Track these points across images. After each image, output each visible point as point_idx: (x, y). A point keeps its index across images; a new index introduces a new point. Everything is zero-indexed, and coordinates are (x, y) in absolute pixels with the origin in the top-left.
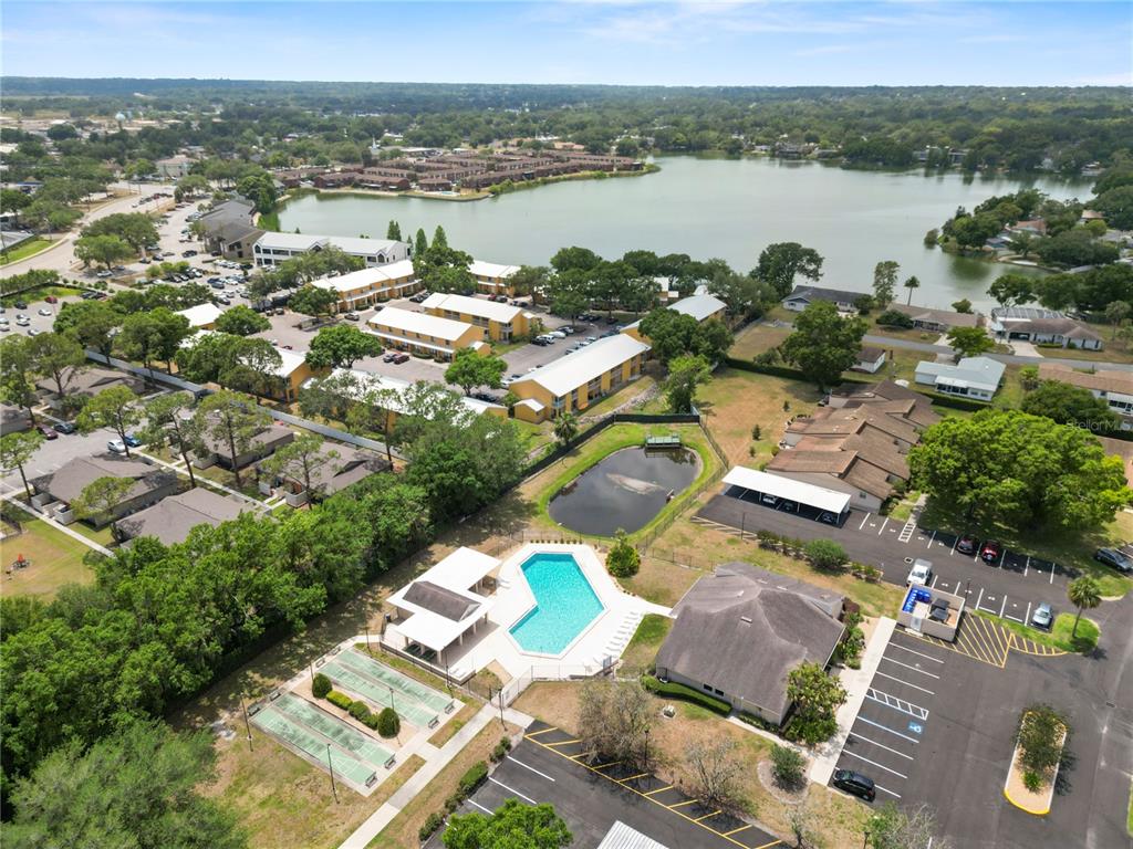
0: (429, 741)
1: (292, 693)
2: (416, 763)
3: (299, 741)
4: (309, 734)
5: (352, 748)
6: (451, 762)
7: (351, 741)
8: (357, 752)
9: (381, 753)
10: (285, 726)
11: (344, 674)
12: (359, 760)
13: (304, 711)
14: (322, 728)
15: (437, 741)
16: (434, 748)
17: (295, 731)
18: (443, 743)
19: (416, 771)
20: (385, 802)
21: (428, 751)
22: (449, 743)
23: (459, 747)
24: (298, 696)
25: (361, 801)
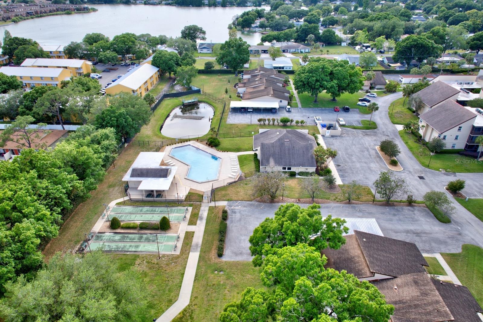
0: (189, 225)
1: (99, 233)
2: (189, 236)
11: (121, 216)
12: (162, 243)
13: (113, 237)
14: (130, 239)
15: (192, 222)
16: (193, 226)
18: (196, 223)
19: (193, 237)
20: (189, 252)
21: (191, 228)
22: (198, 222)
23: (204, 221)
24: (104, 233)
25: (178, 257)
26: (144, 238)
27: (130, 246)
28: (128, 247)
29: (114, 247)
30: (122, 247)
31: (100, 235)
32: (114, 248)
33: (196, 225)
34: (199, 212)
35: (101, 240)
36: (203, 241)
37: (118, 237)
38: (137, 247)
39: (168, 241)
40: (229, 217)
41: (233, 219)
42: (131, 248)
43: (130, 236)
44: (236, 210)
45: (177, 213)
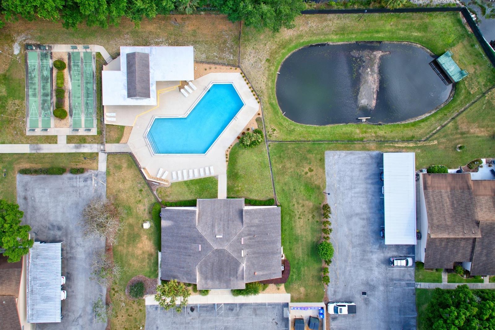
0: (67, 137)
1: (51, 53)
2: (53, 140)
3: (32, 83)
4: (37, 84)
6: (63, 155)
7: (46, 105)
8: (43, 112)
9: (48, 122)
10: (34, 69)
12: (40, 116)
15: (70, 139)
16: (65, 141)
17: (35, 76)
18: (70, 143)
19: (50, 143)
20: (29, 144)
21: (62, 140)
22: (72, 145)
23: (74, 151)
24: (51, 58)
25: (23, 134)
26: (46, 98)
28: (33, 87)
29: (33, 75)
30: (34, 82)
31: (49, 55)
32: (31, 76)
33: (67, 143)
34: (89, 143)
35: (41, 60)
36: (43, 153)
37: (46, 73)
38: (34, 95)
39: (43, 121)
40: (78, 176)
41: (74, 180)
42: (33, 90)
43: (49, 84)
44: (89, 182)
45: (86, 121)
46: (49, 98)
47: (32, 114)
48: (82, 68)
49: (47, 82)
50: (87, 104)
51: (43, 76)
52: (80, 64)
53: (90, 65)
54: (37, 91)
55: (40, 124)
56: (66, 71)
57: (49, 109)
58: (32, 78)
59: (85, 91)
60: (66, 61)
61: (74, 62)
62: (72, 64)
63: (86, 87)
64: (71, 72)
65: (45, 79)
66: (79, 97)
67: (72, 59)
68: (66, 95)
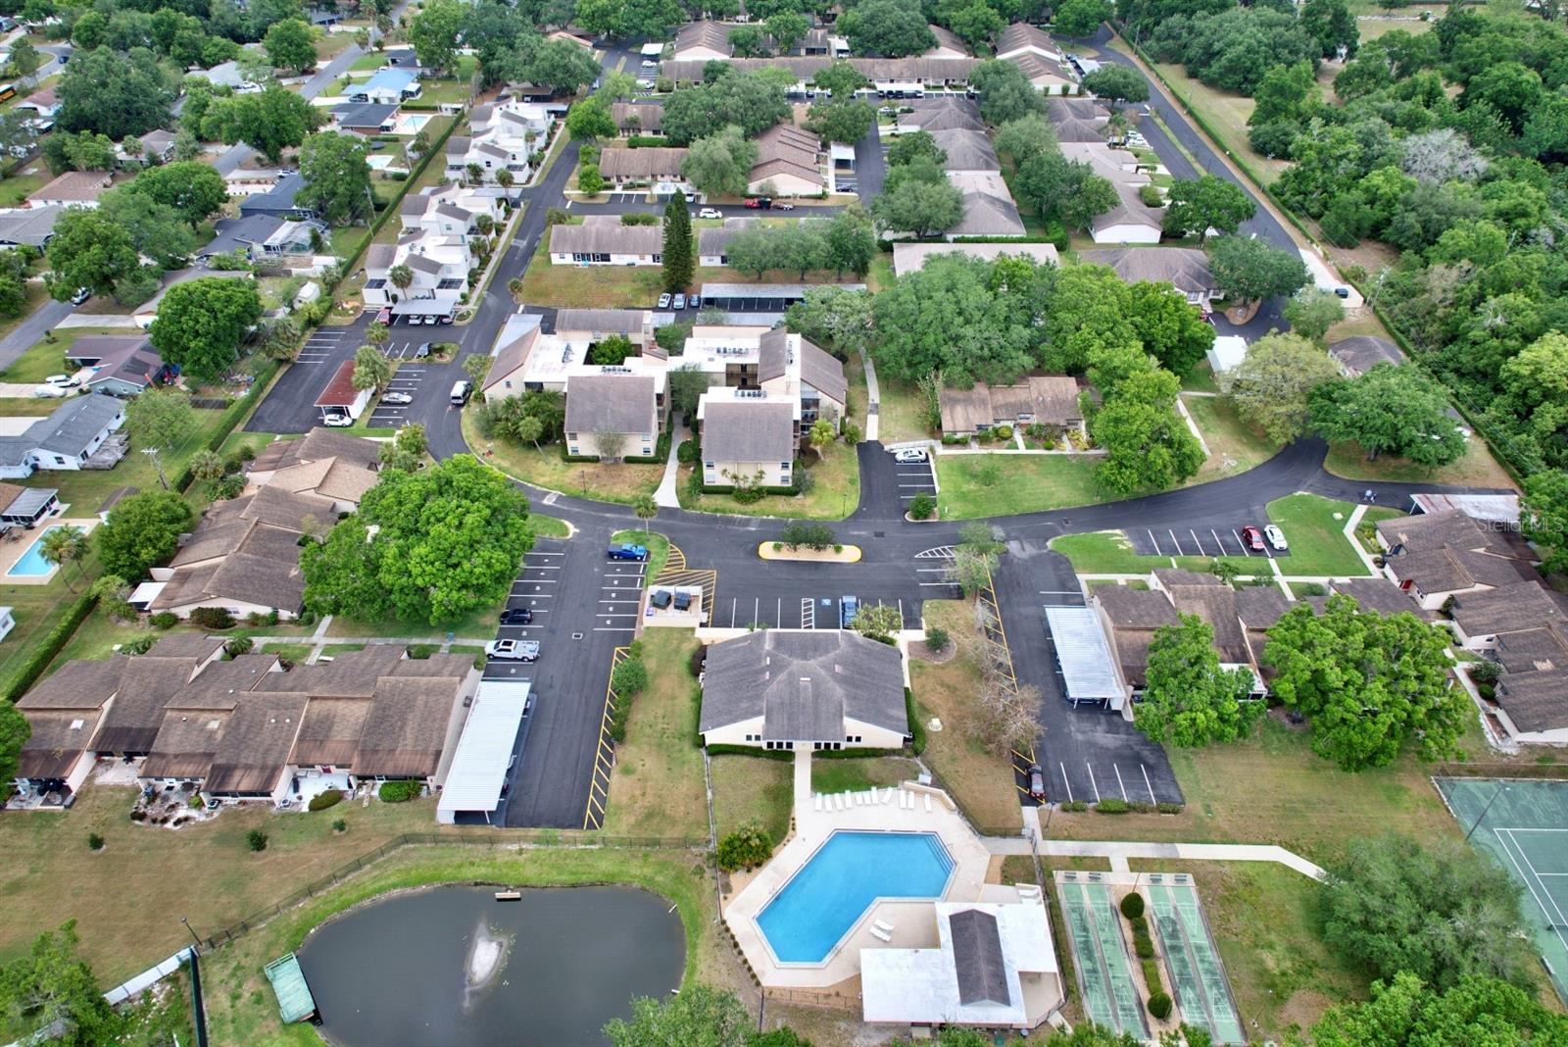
0: (1110, 870)
2: (1136, 864)
3: (1214, 975)
4: (1201, 972)
5: (1174, 923)
6: (1111, 839)
7: (1171, 931)
8: (1172, 916)
9: (1154, 896)
10: (1217, 1004)
12: (1175, 908)
15: (1104, 864)
16: (1112, 861)
17: (1211, 987)
18: (1102, 858)
19: (1141, 859)
20: (1182, 860)
21: (1119, 864)
22: (1097, 855)
23: (1092, 845)
25: (1198, 877)
26: (1174, 942)
27: (1202, 961)
28: (1206, 965)
29: (1215, 991)
30: (1209, 976)
32: (1219, 988)
33: (1108, 859)
34: (1066, 858)
35: (1207, 1025)
36: (1148, 842)
37: (1188, 994)
38: (1199, 949)
39: (1167, 898)
42: (1206, 960)
43: (1176, 971)
45: (1080, 896)
46: (1167, 942)
47: (1192, 912)
48: (1112, 1003)
49: (1181, 974)
50: (1085, 929)
51: (1193, 987)
52: (1120, 1013)
53: (1096, 1009)
54: (1197, 959)
55: (1170, 893)
56: (1146, 997)
57: (1160, 921)
58: (1216, 983)
59: (1097, 955)
60: (1151, 1019)
61: (1133, 1016)
62: (1136, 1013)
63: (1094, 963)
64: (1134, 995)
65: (1186, 980)
66: (1105, 942)
67: (1140, 1024)
68: (1132, 948)
